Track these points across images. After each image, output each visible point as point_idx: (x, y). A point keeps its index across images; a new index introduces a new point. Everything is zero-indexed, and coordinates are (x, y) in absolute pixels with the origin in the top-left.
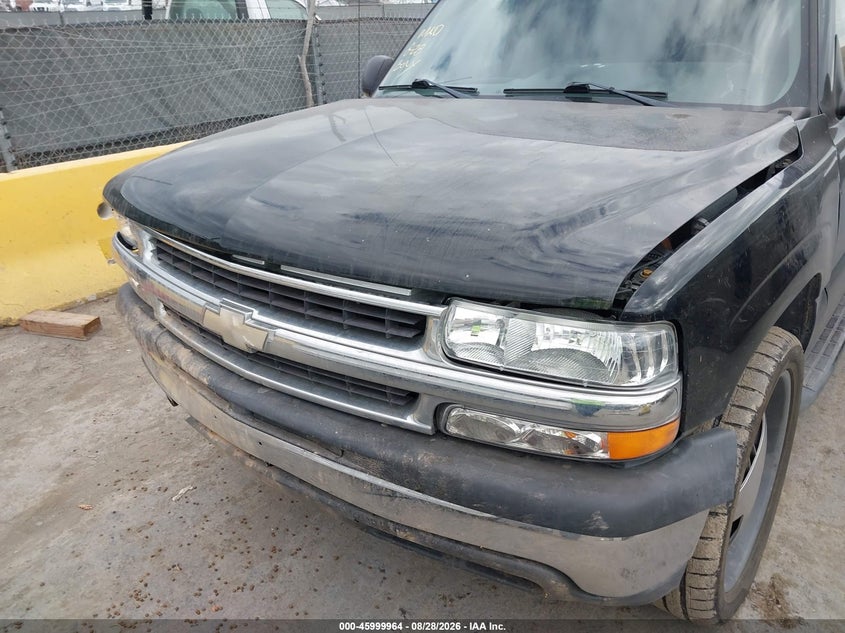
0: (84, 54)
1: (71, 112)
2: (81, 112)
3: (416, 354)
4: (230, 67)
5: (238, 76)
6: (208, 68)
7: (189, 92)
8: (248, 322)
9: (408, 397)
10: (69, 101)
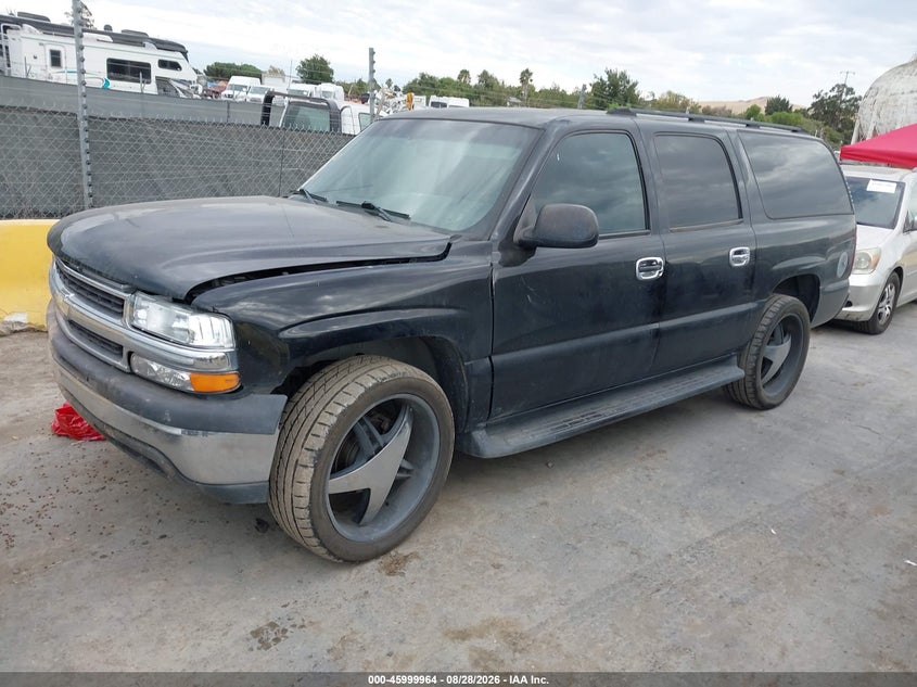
0: (167, 142)
1: (147, 185)
2: (155, 185)
3: (118, 321)
4: (290, 166)
5: (296, 174)
6: (271, 164)
7: (250, 180)
8: (66, 300)
9: (117, 349)
10: (147, 175)
